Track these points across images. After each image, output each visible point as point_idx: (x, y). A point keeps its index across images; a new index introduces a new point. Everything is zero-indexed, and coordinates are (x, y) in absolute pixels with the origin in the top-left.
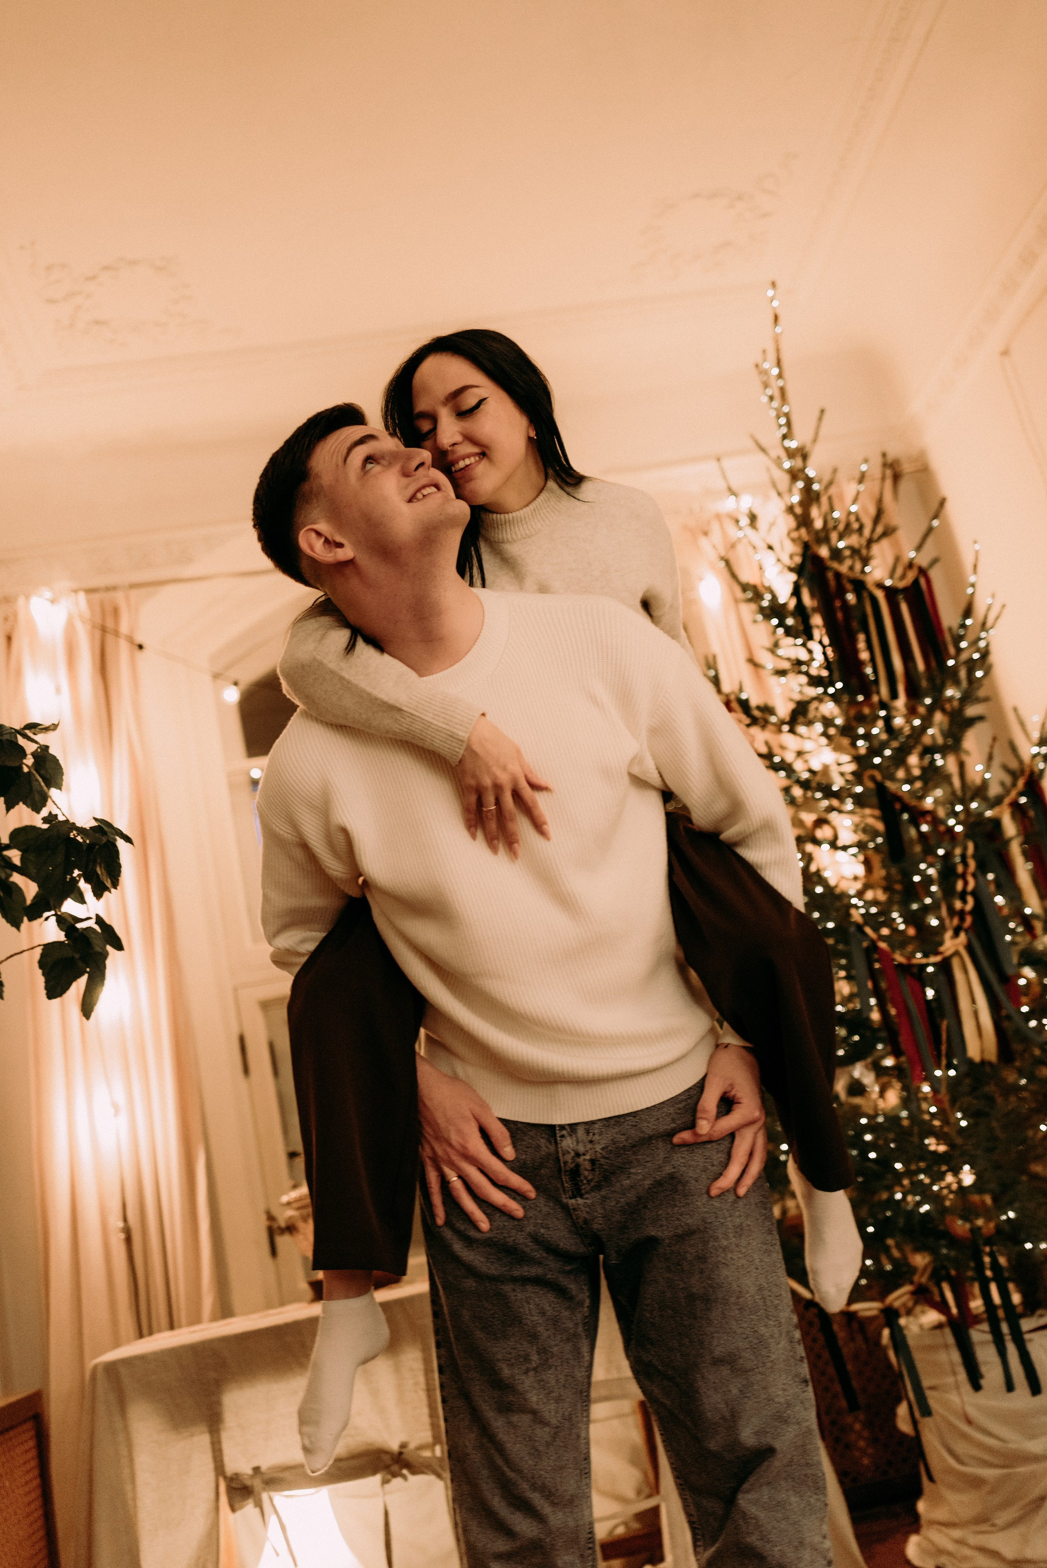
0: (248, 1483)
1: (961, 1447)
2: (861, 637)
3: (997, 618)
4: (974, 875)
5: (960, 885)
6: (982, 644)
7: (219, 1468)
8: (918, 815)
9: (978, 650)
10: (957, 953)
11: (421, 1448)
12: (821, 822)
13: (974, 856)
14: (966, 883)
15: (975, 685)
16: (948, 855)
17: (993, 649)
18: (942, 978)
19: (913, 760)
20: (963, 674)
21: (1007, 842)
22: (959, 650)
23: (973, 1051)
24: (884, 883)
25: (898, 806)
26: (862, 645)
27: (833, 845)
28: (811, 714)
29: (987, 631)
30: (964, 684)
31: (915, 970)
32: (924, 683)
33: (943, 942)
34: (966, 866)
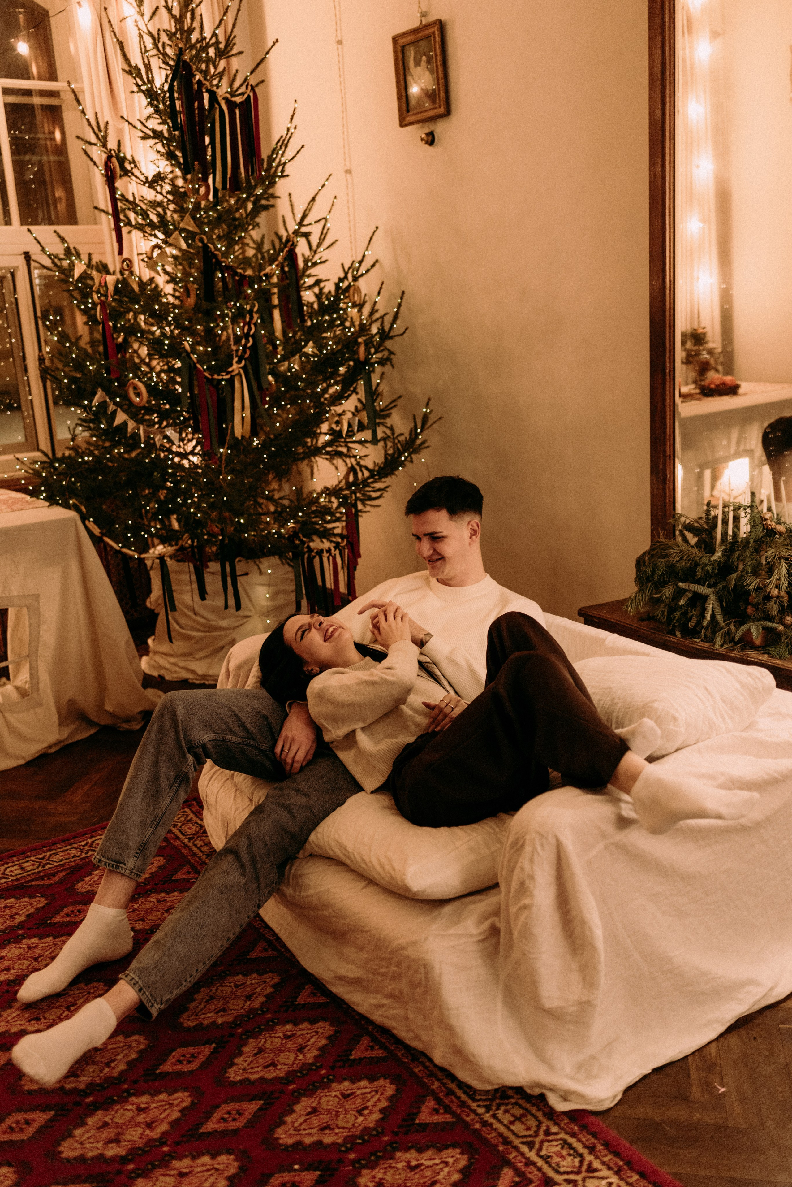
3: (298, 153)
4: (255, 324)
10: (238, 373)
16: (241, 307)
18: (228, 389)
21: (273, 307)
23: (238, 431)
31: (215, 382)
33: (231, 365)
34: (251, 318)
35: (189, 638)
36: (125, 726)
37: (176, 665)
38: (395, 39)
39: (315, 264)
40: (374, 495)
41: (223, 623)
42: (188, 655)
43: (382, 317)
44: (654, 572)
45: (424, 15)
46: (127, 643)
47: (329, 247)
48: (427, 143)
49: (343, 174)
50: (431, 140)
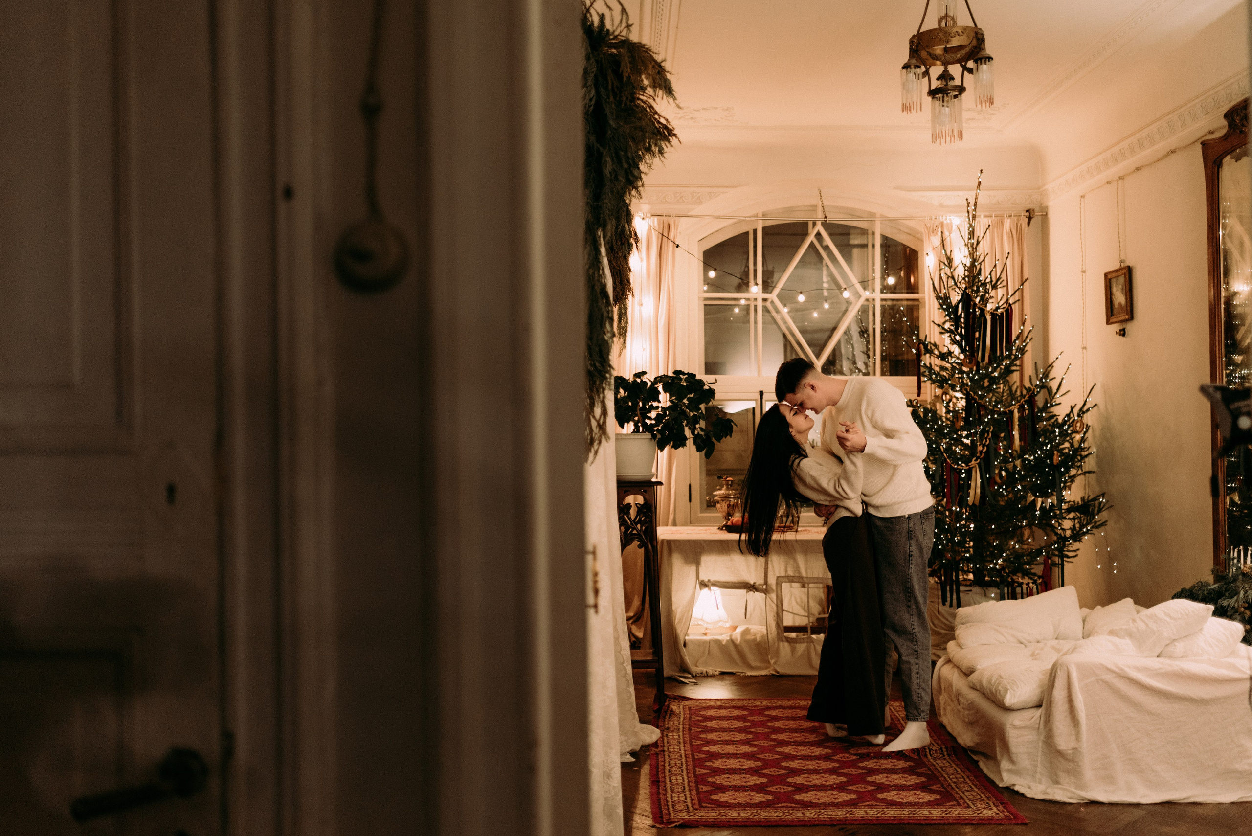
0: (707, 583)
1: (936, 622)
4: (990, 439)
7: (698, 577)
10: (975, 467)
11: (760, 585)
14: (986, 441)
18: (967, 474)
21: (1013, 419)
23: (971, 500)
25: (973, 401)
31: (958, 470)
33: (971, 461)
34: (988, 435)
35: (939, 634)
38: (1106, 275)
40: (1070, 554)
45: (1122, 262)
47: (1062, 395)
48: (1120, 335)
49: (1081, 350)
50: (1123, 333)
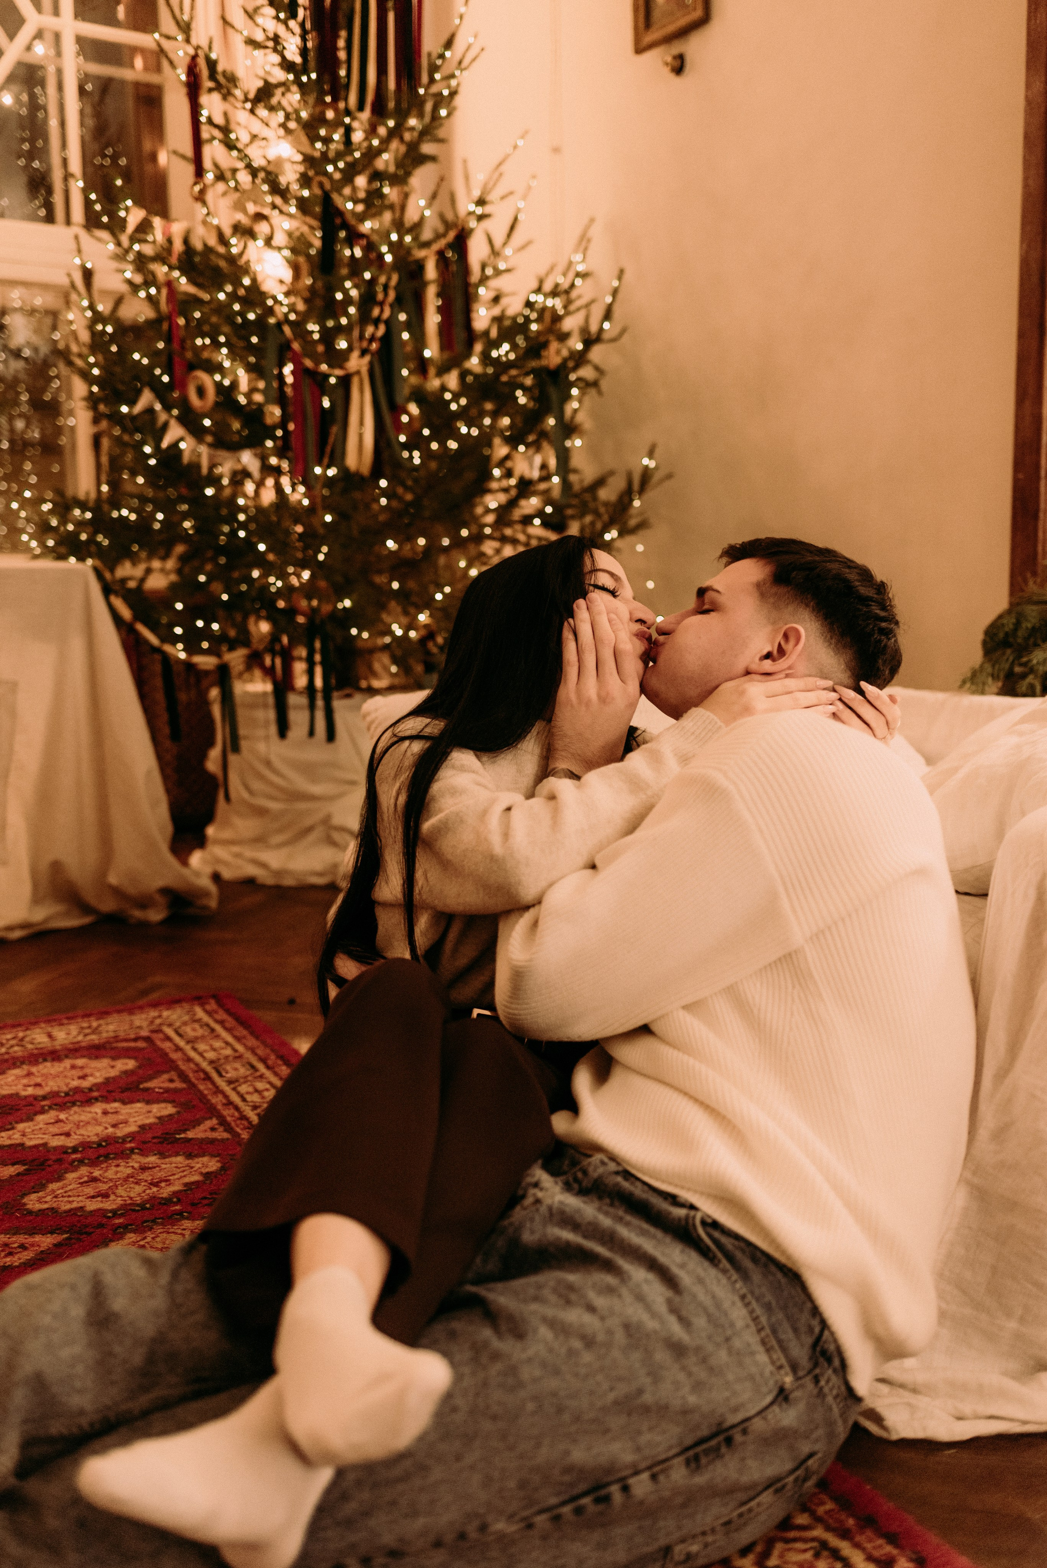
2: (343, 34)
3: (474, 60)
4: (391, 306)
5: (376, 312)
6: (453, 83)
8: (354, 237)
9: (449, 87)
10: (358, 373)
12: (260, 217)
13: (396, 288)
14: (382, 311)
15: (437, 123)
16: (373, 281)
17: (462, 91)
18: (340, 392)
19: (361, 181)
20: (429, 107)
21: (424, 284)
22: (432, 80)
23: (351, 461)
24: (307, 294)
25: (338, 221)
26: (341, 43)
27: (268, 241)
28: (274, 101)
29: (462, 70)
30: (427, 118)
31: (318, 378)
32: (391, 105)
33: (351, 359)
34: (386, 296)
35: (261, 812)
36: (138, 914)
37: (237, 855)
39: (498, 273)
41: (316, 789)
42: (260, 840)
43: (587, 305)
44: (1018, 624)
46: (149, 773)
48: (672, 71)
49: (551, 153)
50: (679, 67)
